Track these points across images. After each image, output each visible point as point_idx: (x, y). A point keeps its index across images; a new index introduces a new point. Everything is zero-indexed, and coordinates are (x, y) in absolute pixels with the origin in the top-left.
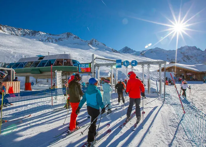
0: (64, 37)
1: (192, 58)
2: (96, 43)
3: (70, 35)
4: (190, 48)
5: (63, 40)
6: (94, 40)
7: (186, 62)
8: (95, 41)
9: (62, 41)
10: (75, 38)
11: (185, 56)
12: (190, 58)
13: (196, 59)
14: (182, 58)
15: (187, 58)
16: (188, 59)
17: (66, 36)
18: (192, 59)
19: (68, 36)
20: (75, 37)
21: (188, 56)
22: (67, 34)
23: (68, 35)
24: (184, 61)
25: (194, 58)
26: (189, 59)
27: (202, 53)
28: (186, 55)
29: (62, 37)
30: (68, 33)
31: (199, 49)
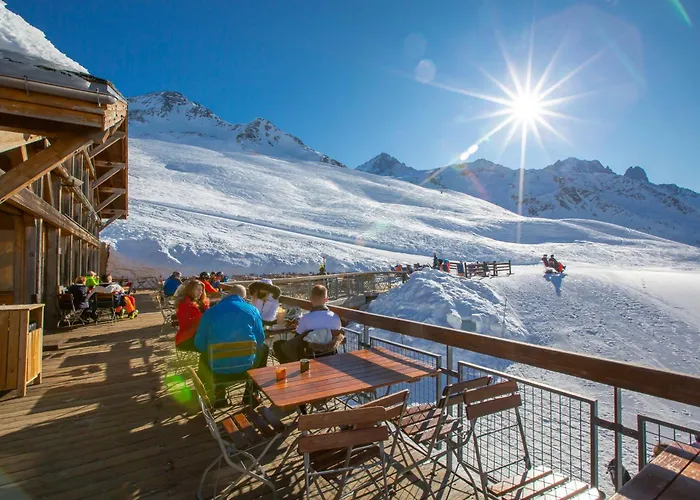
0: (151, 106)
1: (586, 196)
2: (267, 135)
3: (174, 101)
4: (581, 166)
5: (145, 117)
6: (263, 123)
7: (568, 208)
8: (267, 128)
9: (143, 121)
10: (192, 114)
11: (566, 190)
12: (581, 196)
13: (598, 199)
14: (557, 197)
15: (571, 196)
16: (575, 199)
17: (161, 105)
18: (585, 200)
19: (167, 104)
20: (195, 111)
21: (574, 189)
22: (164, 96)
23: (169, 101)
24: (563, 204)
25: (591, 197)
26: (578, 200)
27: (615, 181)
28: (569, 185)
29: (144, 107)
30: (168, 93)
31: (608, 171)
